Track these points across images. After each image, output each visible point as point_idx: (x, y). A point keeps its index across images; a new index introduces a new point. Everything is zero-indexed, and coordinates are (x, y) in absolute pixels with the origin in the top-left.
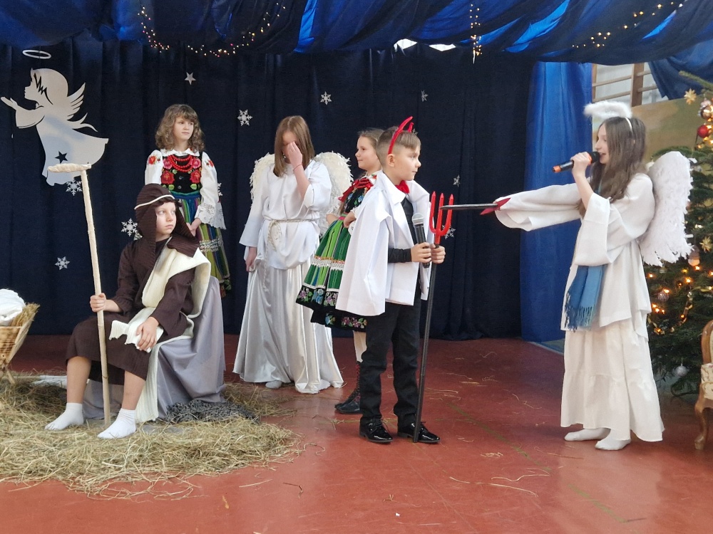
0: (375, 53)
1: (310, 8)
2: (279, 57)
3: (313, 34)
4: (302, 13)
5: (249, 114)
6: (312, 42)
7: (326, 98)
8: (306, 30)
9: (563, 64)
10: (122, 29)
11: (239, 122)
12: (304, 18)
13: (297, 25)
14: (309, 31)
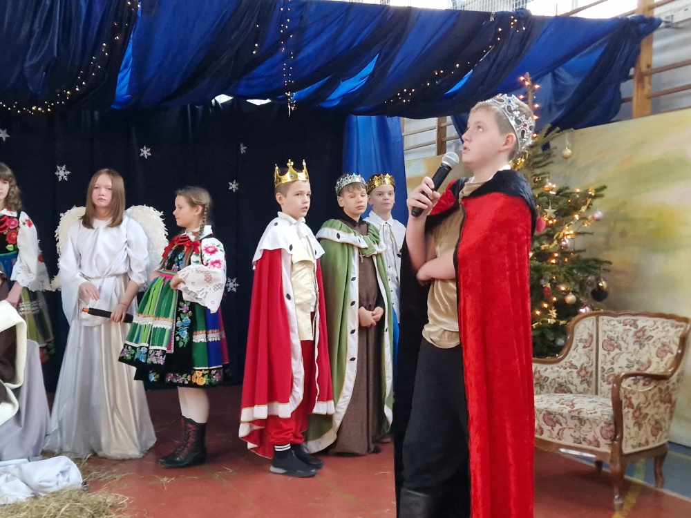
0: (193, 109)
1: (126, 66)
2: (96, 113)
3: (129, 92)
4: (118, 71)
5: (67, 169)
6: (129, 99)
7: (145, 152)
8: (123, 87)
9: (374, 118)
11: (56, 177)
12: (120, 76)
13: (113, 83)
14: (125, 89)
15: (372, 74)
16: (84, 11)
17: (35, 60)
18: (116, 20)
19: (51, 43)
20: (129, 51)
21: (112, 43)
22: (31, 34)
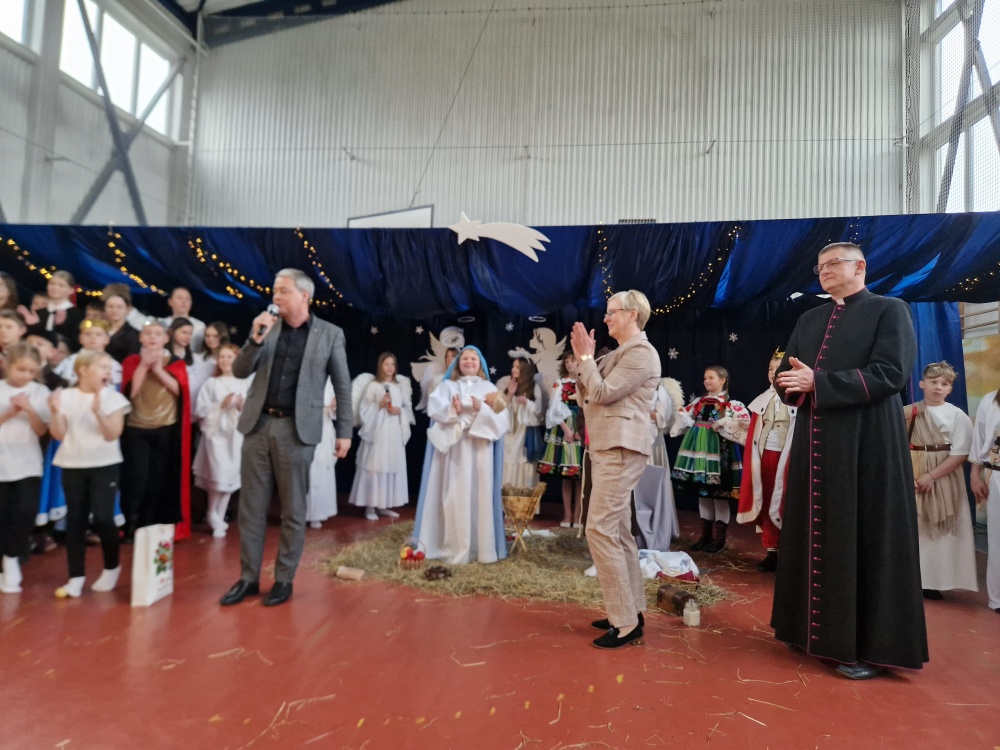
0: (771, 304)
1: (724, 278)
3: (724, 296)
4: (718, 281)
5: (677, 350)
6: (724, 301)
7: (733, 337)
8: (721, 291)
10: (594, 301)
11: (669, 356)
12: (719, 285)
13: (714, 290)
14: (722, 295)
15: (934, 270)
16: (697, 244)
17: (661, 280)
18: (719, 247)
19: (674, 266)
20: (728, 267)
21: (716, 263)
22: (661, 263)
